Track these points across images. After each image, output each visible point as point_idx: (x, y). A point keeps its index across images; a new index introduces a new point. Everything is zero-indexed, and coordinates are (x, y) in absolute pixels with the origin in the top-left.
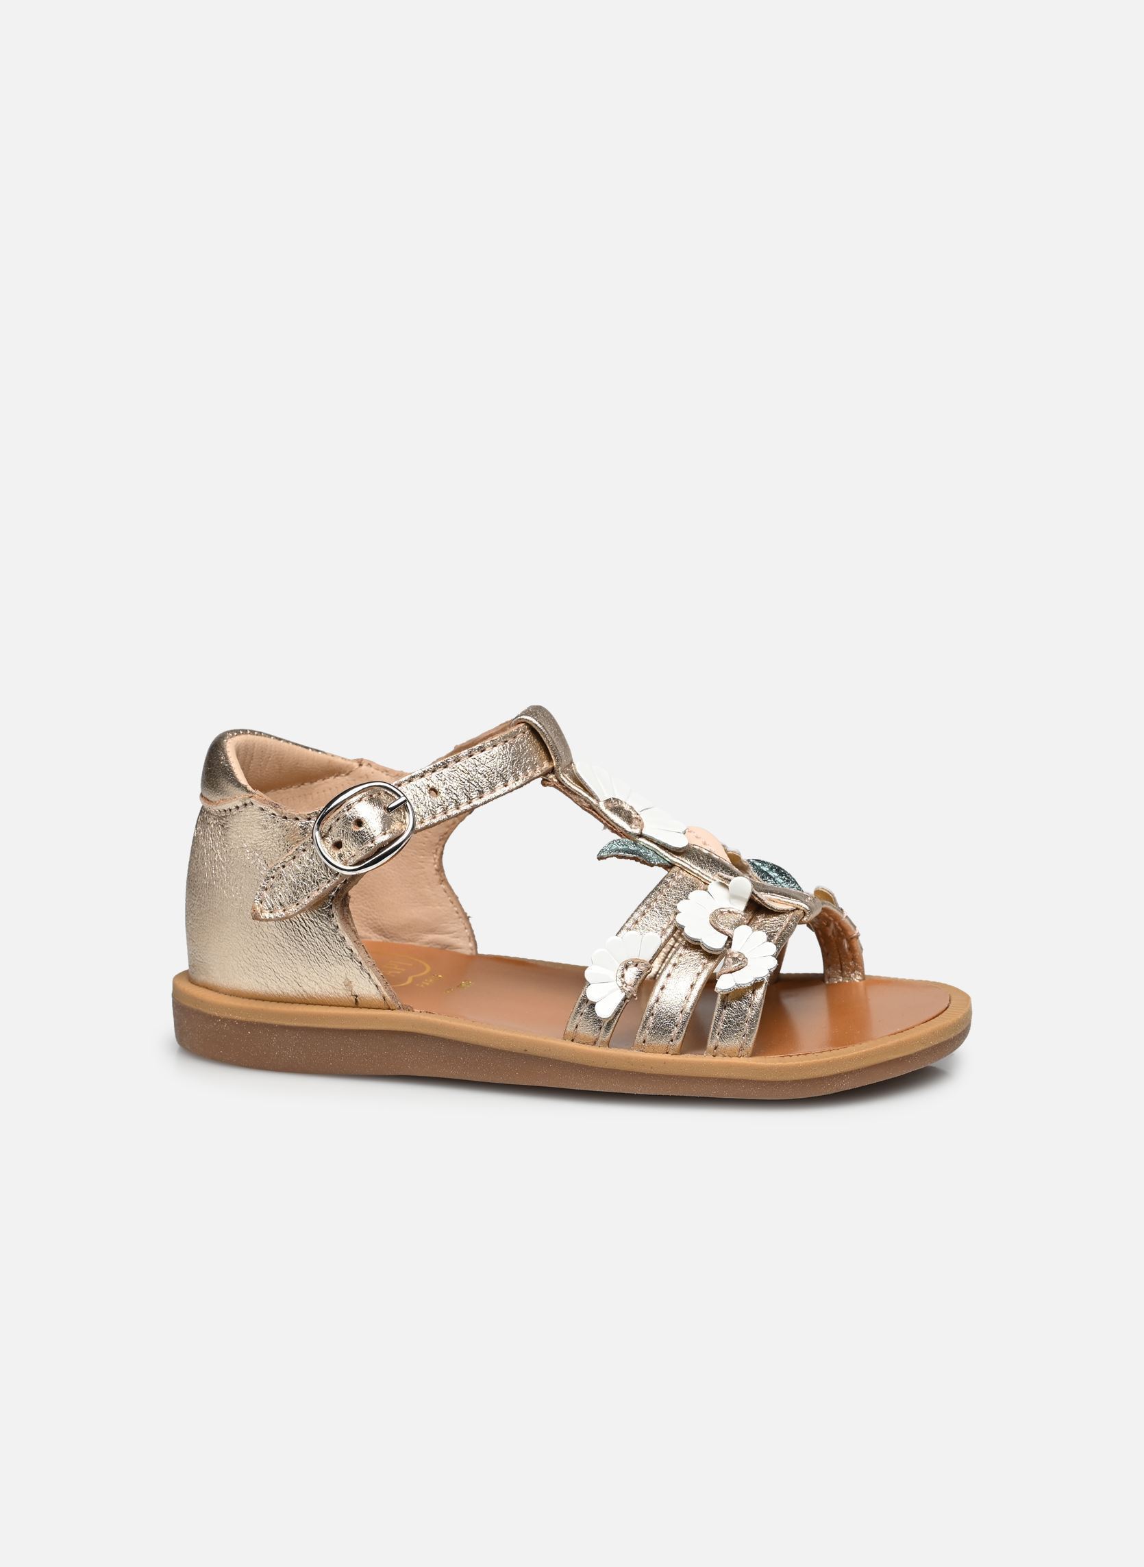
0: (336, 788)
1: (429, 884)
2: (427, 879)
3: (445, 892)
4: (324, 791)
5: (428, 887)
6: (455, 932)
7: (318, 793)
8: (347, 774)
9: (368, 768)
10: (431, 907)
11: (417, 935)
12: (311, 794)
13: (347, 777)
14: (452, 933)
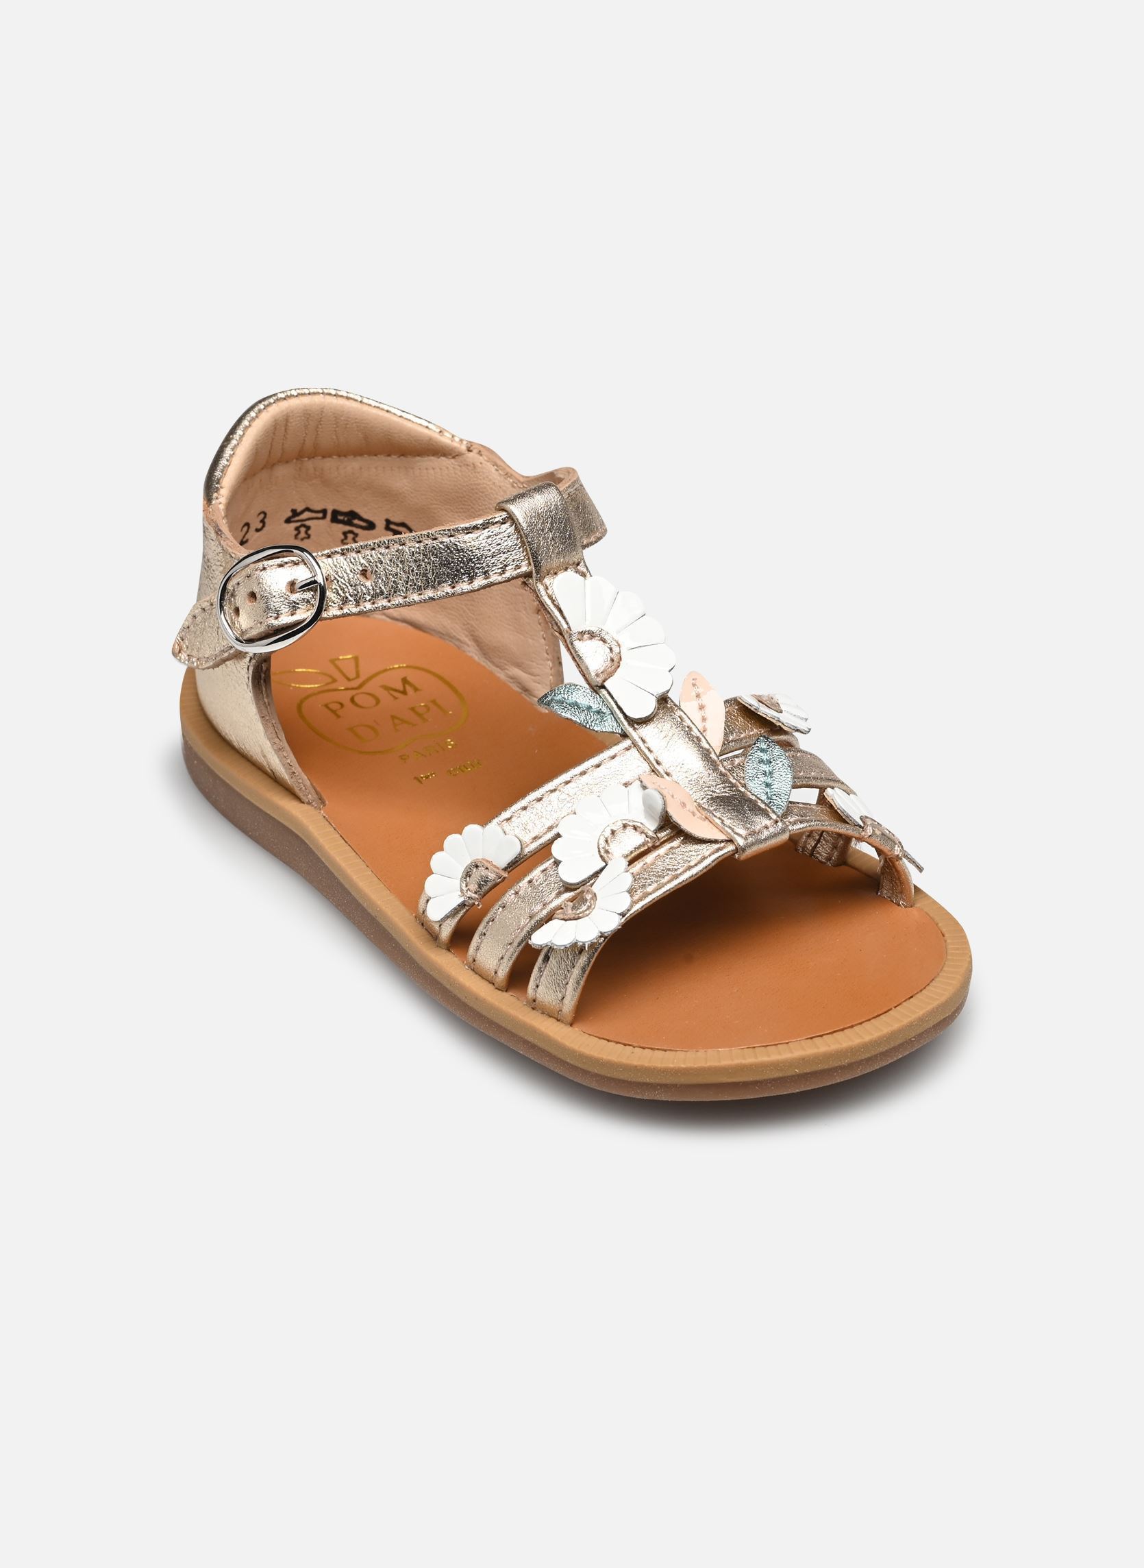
0: (441, 469)
1: (525, 609)
2: (525, 603)
3: (540, 624)
4: (427, 469)
5: (524, 612)
6: (538, 675)
7: (420, 469)
8: (454, 457)
9: (478, 456)
10: (522, 637)
11: (506, 664)
12: (413, 468)
13: (453, 461)
14: (535, 676)
